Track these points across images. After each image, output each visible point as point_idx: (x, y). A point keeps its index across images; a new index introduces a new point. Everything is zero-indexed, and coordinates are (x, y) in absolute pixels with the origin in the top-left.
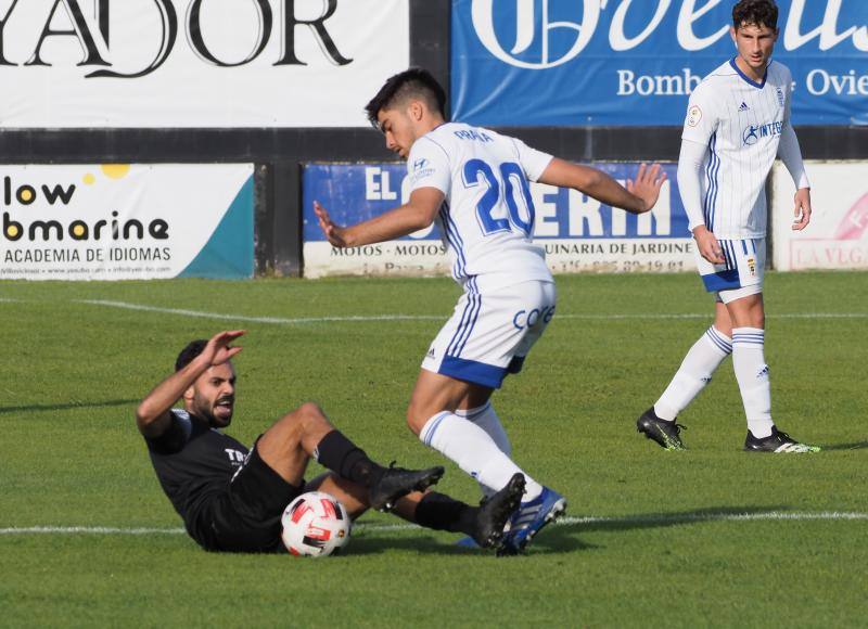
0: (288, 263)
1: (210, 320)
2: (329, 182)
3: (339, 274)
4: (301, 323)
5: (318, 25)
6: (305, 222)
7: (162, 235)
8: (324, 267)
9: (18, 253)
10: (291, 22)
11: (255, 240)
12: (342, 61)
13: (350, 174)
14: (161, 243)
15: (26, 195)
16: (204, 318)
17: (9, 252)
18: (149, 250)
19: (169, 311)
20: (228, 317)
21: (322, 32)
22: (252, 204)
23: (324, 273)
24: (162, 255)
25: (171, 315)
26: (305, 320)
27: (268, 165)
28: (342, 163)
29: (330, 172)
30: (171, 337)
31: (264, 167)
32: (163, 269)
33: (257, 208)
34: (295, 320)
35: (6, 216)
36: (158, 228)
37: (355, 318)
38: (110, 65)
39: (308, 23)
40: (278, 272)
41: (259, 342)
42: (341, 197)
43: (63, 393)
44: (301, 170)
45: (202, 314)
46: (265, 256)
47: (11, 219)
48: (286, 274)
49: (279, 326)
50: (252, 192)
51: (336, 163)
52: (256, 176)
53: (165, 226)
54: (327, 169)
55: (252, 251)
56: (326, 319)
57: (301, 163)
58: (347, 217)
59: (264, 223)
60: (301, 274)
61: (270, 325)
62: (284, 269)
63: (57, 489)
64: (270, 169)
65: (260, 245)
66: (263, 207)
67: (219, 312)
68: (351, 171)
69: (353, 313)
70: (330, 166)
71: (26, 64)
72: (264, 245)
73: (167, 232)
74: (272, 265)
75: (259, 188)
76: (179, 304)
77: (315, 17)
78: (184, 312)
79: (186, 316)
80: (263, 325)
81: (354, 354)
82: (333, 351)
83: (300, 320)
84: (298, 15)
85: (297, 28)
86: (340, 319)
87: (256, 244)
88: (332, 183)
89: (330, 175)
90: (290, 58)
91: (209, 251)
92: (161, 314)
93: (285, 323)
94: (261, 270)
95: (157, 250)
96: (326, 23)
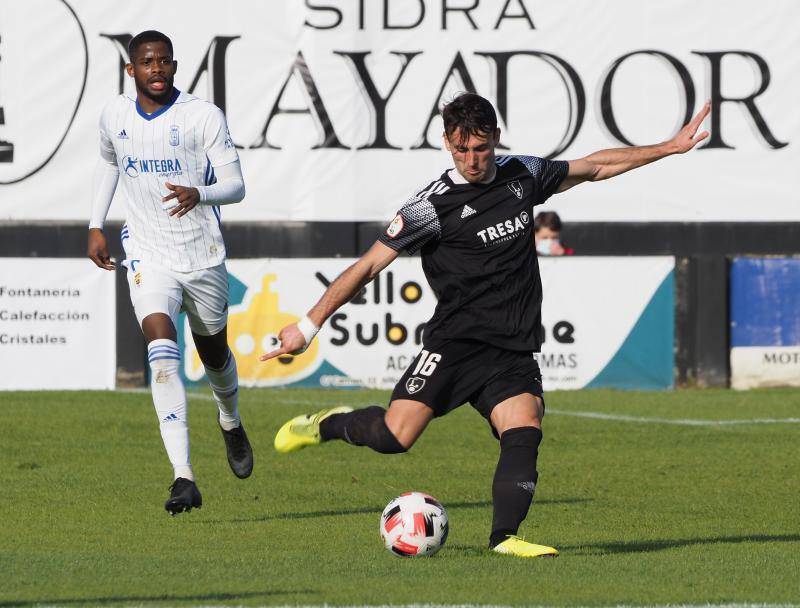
0: (713, 372)
1: (623, 423)
2: (761, 279)
3: (772, 385)
4: (728, 426)
5: (749, 102)
6: (733, 324)
7: (567, 339)
8: (755, 377)
9: (402, 360)
10: (717, 99)
11: (675, 345)
12: (777, 145)
13: (785, 270)
14: (566, 348)
15: (411, 293)
16: (616, 421)
17: (391, 358)
18: (552, 356)
19: (574, 414)
20: (643, 419)
21: (754, 112)
22: (672, 303)
23: (755, 384)
24: (568, 362)
25: (576, 417)
26: (732, 422)
27: (690, 259)
28: (776, 256)
29: (763, 267)
30: (577, 437)
31: (685, 261)
32: (568, 379)
33: (678, 310)
34: (721, 423)
35: (388, 317)
36: (562, 331)
37: (791, 420)
38: (508, 149)
39: (737, 101)
40: (701, 383)
41: (678, 442)
42: (775, 295)
43: (450, 489)
44: (729, 265)
45: (612, 417)
46: (686, 365)
47: (394, 320)
48: (711, 385)
49: (702, 428)
50: (673, 289)
51: (768, 256)
52: (676, 272)
53: (570, 329)
54: (758, 263)
55: (671, 359)
56: (757, 421)
57: (729, 256)
58: (781, 319)
59: (685, 326)
60: (728, 384)
61: (692, 428)
62: (709, 380)
63: (441, 573)
64: (693, 262)
65: (681, 351)
66: (685, 307)
67: (632, 414)
68: (787, 266)
69: (789, 416)
70: (762, 260)
71: (413, 148)
72: (685, 351)
73: (574, 335)
74: (694, 374)
75: (680, 286)
76: (588, 408)
77: (745, 94)
78: (592, 415)
79: (595, 419)
80: (685, 428)
81: (789, 454)
82: (766, 450)
83: (726, 422)
84: (725, 92)
85: (725, 107)
86: (773, 421)
87: (676, 350)
88: (766, 280)
89: (761, 271)
90: (716, 142)
91: (621, 357)
92: (566, 417)
93: (709, 425)
94: (682, 379)
95: (562, 356)
96: (758, 102)
